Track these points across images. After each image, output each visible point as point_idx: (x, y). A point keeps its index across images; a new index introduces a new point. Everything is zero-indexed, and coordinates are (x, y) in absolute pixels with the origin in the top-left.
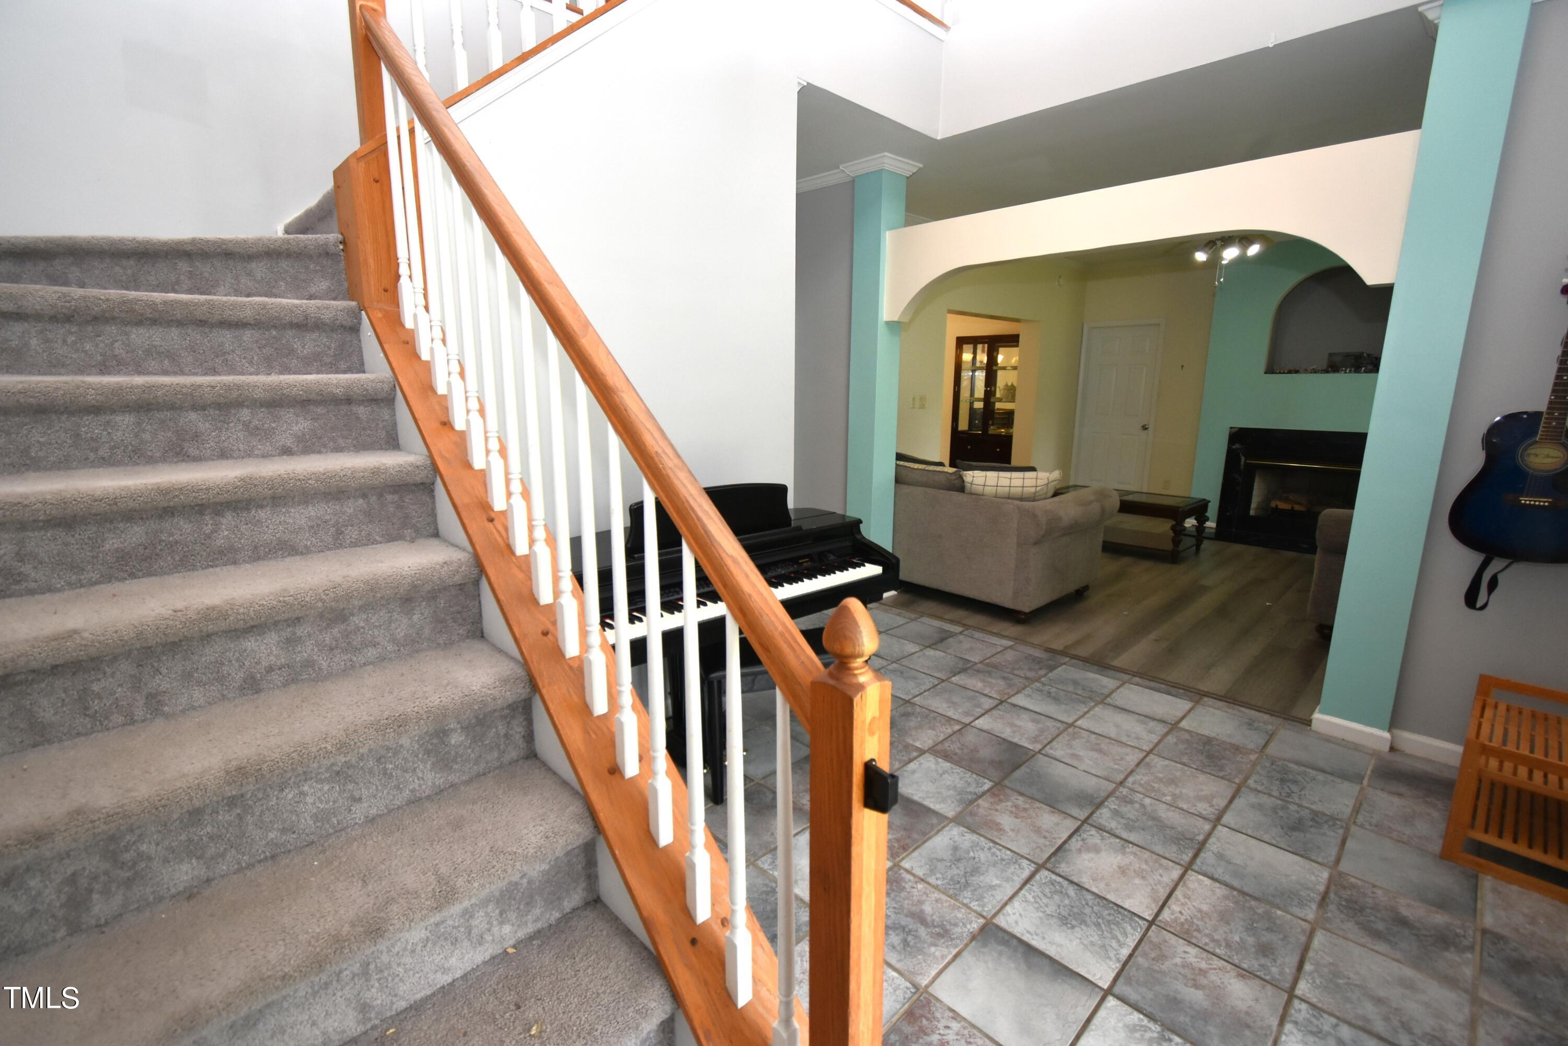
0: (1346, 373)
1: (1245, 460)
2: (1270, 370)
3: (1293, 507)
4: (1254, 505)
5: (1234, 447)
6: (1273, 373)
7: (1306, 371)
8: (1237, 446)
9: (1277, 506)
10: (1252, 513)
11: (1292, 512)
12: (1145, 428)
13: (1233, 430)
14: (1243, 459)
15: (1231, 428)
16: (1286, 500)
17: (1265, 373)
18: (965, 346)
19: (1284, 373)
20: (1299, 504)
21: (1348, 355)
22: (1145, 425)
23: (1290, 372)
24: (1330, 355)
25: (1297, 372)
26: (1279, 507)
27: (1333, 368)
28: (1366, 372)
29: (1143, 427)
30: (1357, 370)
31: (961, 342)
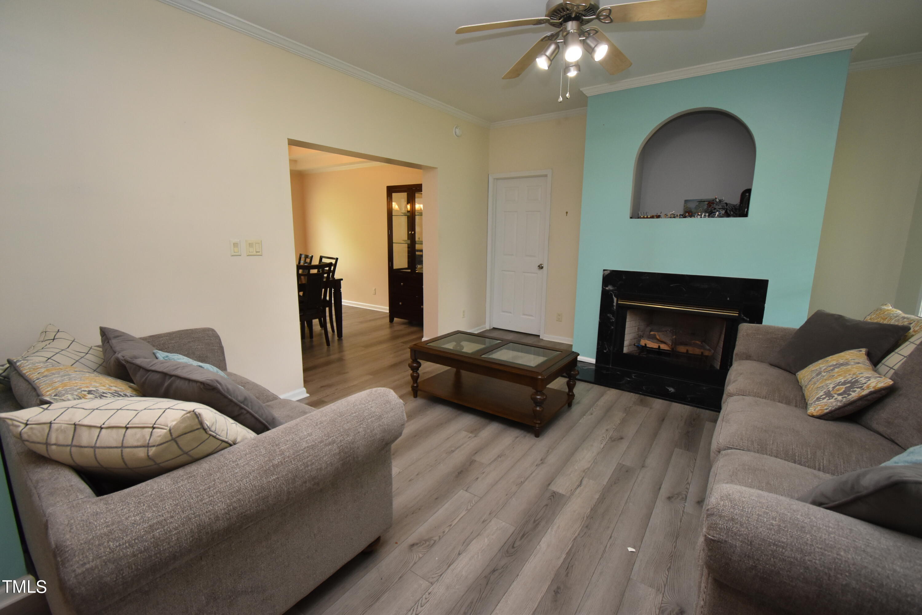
0: (701, 217)
1: (617, 301)
2: (635, 215)
3: (659, 347)
4: (626, 343)
5: (607, 288)
6: (638, 218)
7: (666, 216)
8: (610, 288)
9: (646, 345)
10: (625, 350)
11: (659, 351)
12: (541, 267)
13: (607, 273)
14: (615, 299)
15: (604, 270)
16: (653, 338)
17: (631, 218)
18: (394, 195)
19: (647, 218)
20: (665, 343)
21: (701, 201)
22: (541, 264)
23: (652, 217)
24: (686, 201)
25: (658, 217)
26: (648, 346)
27: (688, 213)
28: (719, 216)
29: (539, 266)
30: (711, 214)
31: (391, 190)
